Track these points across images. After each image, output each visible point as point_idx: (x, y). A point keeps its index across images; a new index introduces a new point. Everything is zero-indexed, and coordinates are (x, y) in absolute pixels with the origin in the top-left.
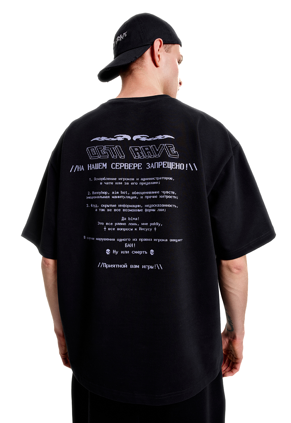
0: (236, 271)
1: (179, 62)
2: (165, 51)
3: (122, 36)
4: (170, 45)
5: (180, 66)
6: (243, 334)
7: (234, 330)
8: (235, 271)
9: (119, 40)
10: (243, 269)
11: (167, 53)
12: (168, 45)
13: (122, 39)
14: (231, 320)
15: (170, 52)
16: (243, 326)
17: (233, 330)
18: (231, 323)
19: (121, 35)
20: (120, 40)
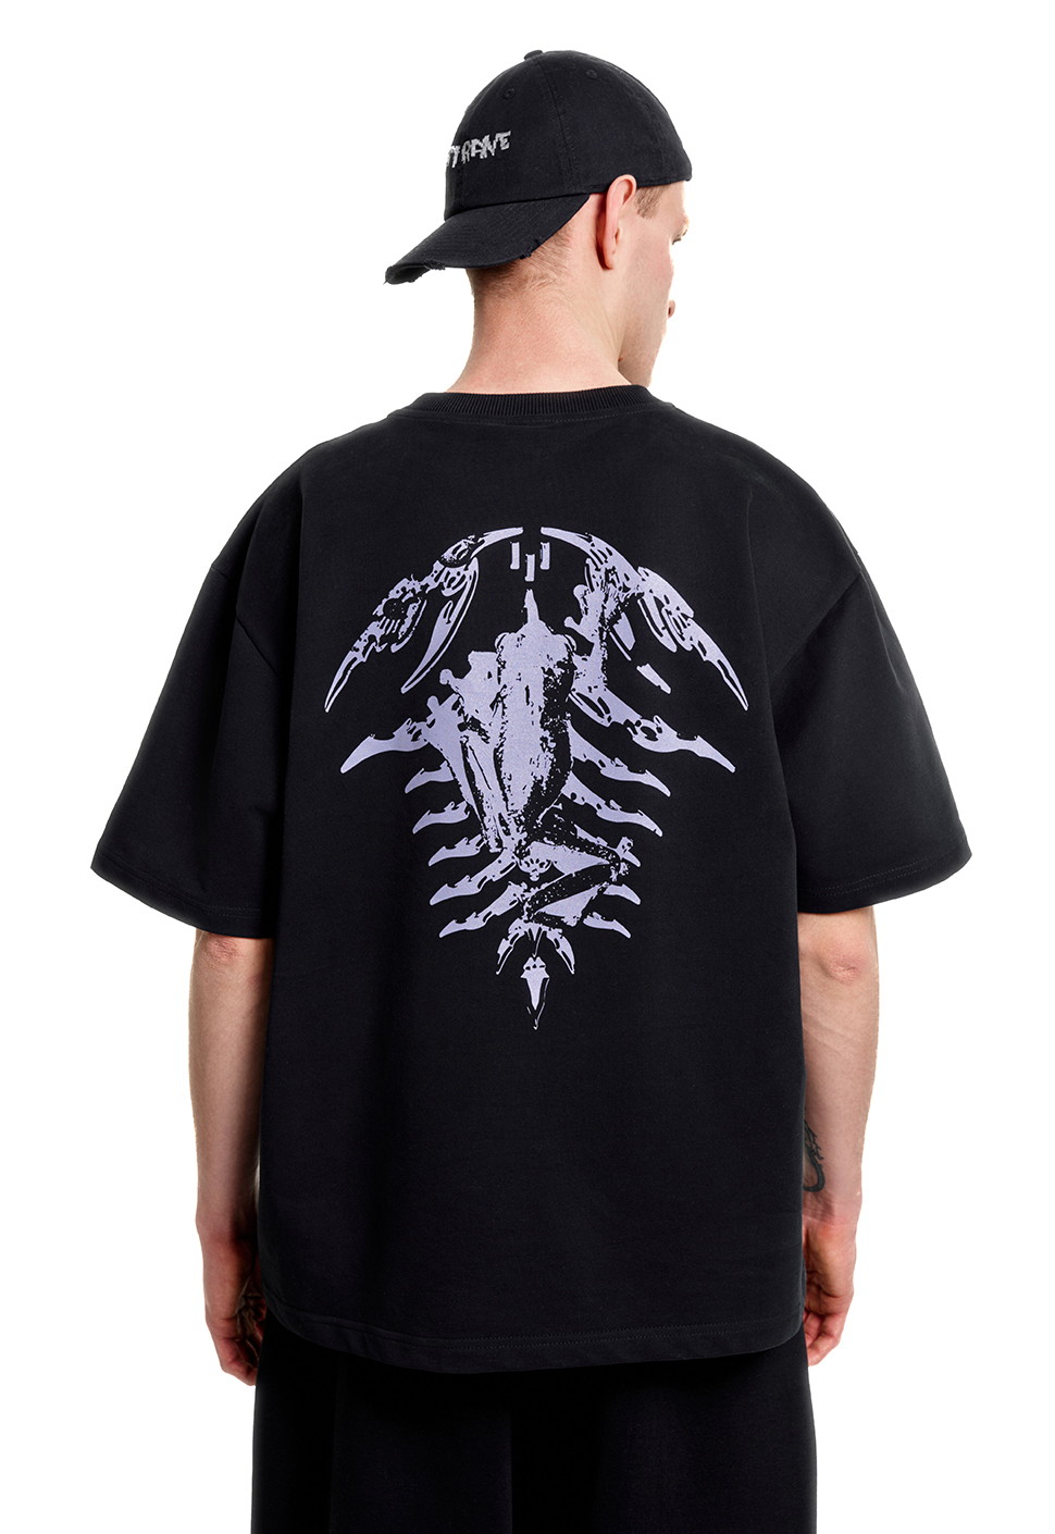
0: (845, 973)
1: (677, 239)
2: (639, 212)
3: (492, 139)
4: (657, 190)
5: (675, 251)
6: (855, 1203)
7: (826, 1185)
8: (841, 973)
9: (478, 154)
10: (862, 968)
11: (644, 220)
12: (649, 190)
13: (488, 152)
14: (817, 1147)
15: (651, 216)
16: (860, 1169)
17: (823, 1186)
18: (818, 1155)
19: (487, 138)
20: (484, 155)
